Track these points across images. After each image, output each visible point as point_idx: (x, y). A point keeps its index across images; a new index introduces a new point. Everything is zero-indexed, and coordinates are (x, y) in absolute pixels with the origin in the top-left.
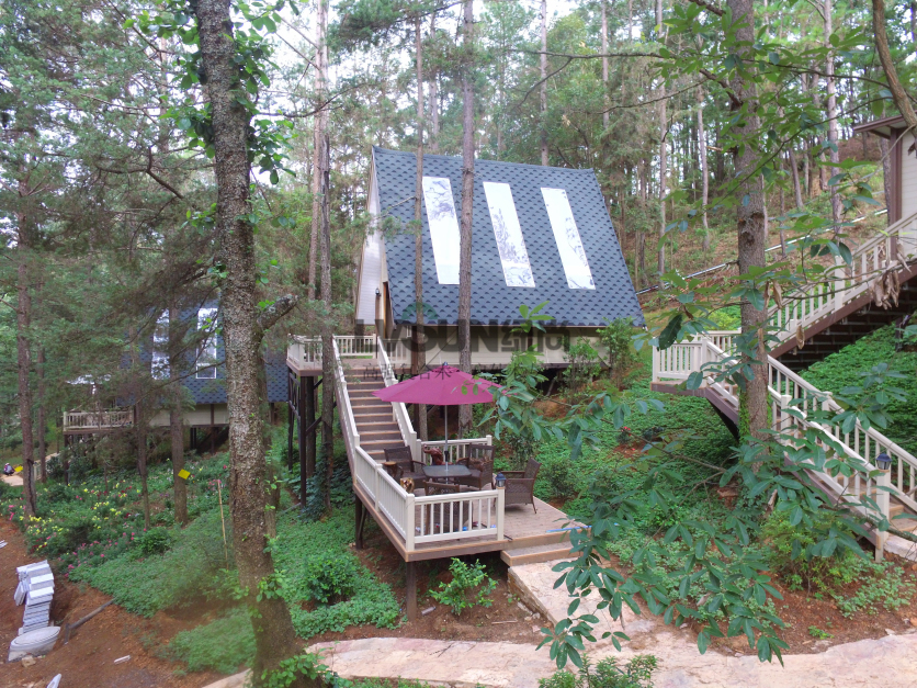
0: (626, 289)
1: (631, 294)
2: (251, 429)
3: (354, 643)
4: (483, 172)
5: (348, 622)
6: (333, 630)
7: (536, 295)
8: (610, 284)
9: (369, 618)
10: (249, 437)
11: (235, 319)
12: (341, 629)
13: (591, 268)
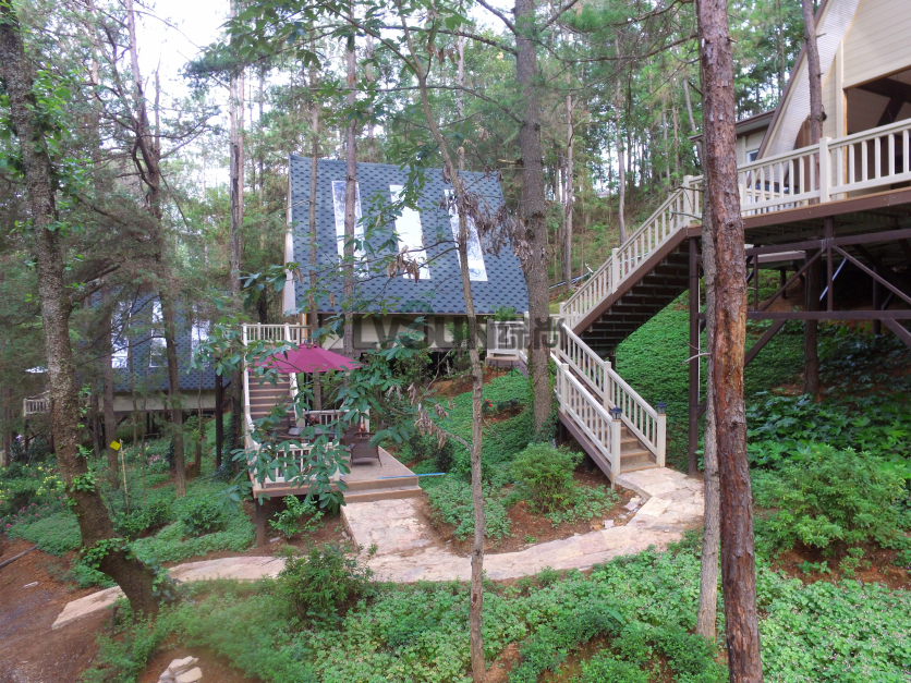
0: (517, 281)
1: (522, 285)
2: (62, 370)
3: (210, 562)
4: (391, 176)
5: (209, 548)
6: (197, 554)
7: (431, 286)
8: (502, 276)
9: (227, 545)
10: (60, 375)
11: (47, 294)
12: (204, 554)
13: (486, 261)
